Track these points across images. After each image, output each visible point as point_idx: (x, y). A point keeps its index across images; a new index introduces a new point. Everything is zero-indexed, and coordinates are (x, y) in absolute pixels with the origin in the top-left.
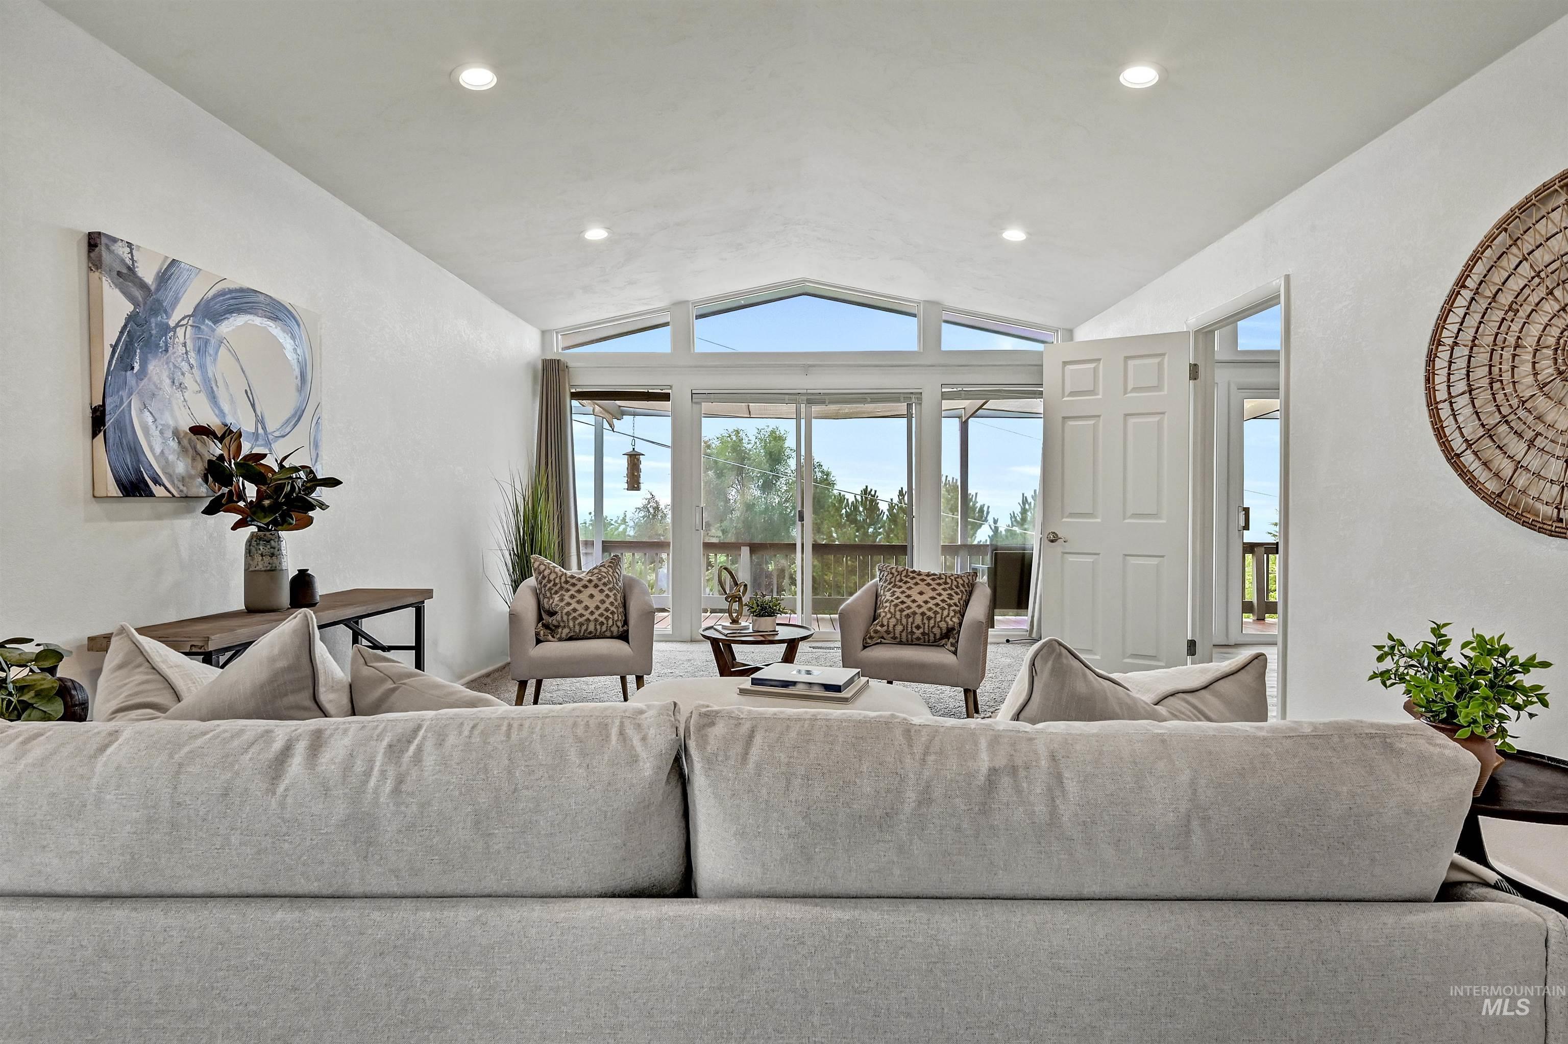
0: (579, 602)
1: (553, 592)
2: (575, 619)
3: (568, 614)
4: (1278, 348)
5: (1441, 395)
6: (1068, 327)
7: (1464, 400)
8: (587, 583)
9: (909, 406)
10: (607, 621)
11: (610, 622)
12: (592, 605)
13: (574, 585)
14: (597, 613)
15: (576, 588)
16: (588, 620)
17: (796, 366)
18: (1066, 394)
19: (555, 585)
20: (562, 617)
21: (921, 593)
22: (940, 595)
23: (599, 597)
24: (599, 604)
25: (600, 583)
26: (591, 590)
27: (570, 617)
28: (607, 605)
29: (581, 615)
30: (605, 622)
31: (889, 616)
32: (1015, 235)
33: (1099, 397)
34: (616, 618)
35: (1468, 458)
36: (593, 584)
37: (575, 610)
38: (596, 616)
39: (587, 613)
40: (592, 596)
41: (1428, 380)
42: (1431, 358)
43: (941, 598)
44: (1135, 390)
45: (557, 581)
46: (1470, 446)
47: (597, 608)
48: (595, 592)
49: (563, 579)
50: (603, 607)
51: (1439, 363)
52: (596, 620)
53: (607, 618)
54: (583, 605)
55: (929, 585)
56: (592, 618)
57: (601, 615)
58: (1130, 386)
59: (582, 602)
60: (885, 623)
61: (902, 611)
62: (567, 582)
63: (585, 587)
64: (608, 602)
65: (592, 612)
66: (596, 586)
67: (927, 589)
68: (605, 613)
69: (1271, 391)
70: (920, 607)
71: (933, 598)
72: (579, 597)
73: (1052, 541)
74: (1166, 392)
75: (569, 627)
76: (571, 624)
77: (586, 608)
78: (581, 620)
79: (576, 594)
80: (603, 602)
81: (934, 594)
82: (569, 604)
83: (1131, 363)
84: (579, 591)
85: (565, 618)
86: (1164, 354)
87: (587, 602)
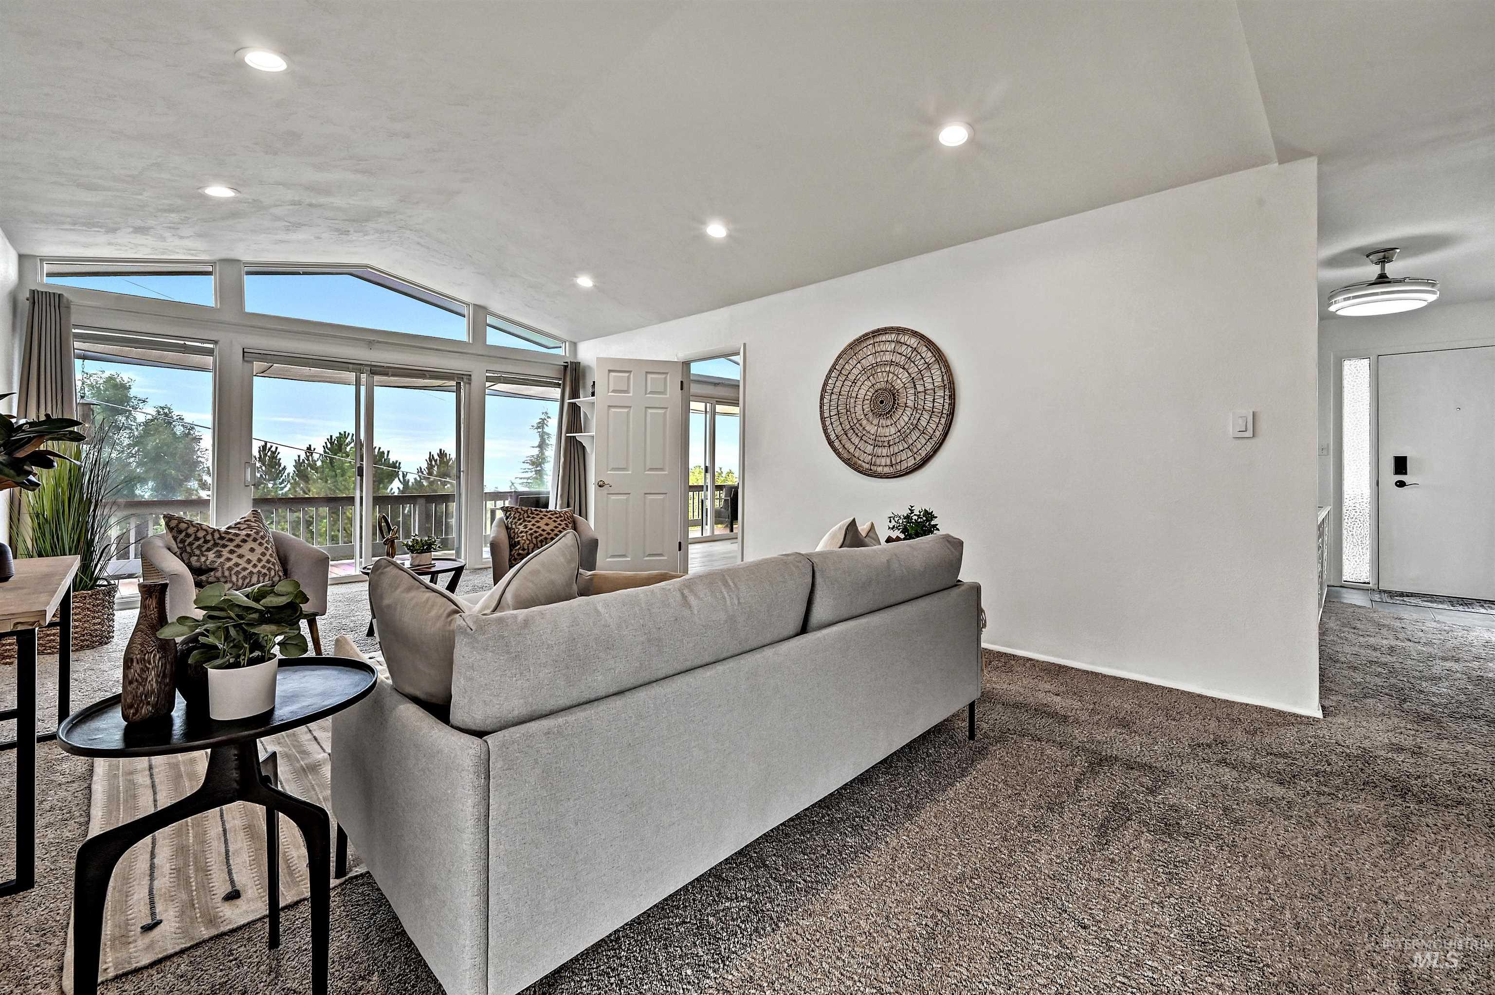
0: (241, 556)
1: (204, 549)
2: (237, 573)
3: (230, 569)
4: (738, 378)
5: (826, 415)
6: (575, 340)
7: (834, 418)
8: (246, 538)
9: (458, 384)
10: (270, 572)
11: (273, 573)
12: (254, 558)
13: (231, 540)
14: (260, 565)
15: (235, 543)
16: (251, 573)
17: (364, 340)
18: (610, 391)
19: (206, 542)
20: (223, 573)
21: (547, 524)
22: (560, 524)
23: (259, 550)
24: (261, 557)
25: (258, 537)
26: (250, 544)
27: (233, 572)
28: (268, 557)
29: (245, 569)
30: (268, 573)
31: (528, 542)
32: (585, 282)
33: (631, 395)
34: (277, 569)
35: (837, 444)
36: (252, 538)
37: (237, 565)
38: (258, 568)
39: (250, 567)
40: (252, 550)
41: (821, 407)
42: (822, 398)
43: (562, 527)
44: (651, 393)
45: (209, 537)
46: (838, 438)
47: (260, 560)
48: (255, 545)
49: (217, 536)
50: (265, 559)
51: (825, 401)
52: (259, 572)
53: (269, 569)
54: (245, 559)
55: (550, 518)
56: (255, 570)
57: (263, 567)
58: (649, 390)
59: (243, 556)
60: (526, 548)
61: (536, 538)
62: (221, 538)
63: (244, 541)
64: (268, 554)
65: (255, 564)
66: (255, 540)
67: (550, 521)
68: (267, 565)
69: (736, 403)
70: (549, 534)
71: (556, 527)
72: (240, 551)
73: (600, 486)
74: (668, 396)
75: (231, 581)
76: (234, 579)
77: (249, 561)
78: (245, 573)
79: (236, 549)
80: (263, 554)
81: (556, 524)
82: (229, 559)
83: (650, 376)
84: (238, 546)
85: (227, 573)
86: (667, 373)
87: (249, 556)
